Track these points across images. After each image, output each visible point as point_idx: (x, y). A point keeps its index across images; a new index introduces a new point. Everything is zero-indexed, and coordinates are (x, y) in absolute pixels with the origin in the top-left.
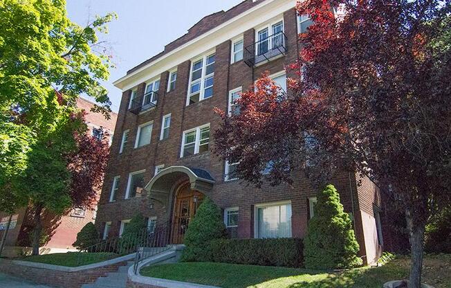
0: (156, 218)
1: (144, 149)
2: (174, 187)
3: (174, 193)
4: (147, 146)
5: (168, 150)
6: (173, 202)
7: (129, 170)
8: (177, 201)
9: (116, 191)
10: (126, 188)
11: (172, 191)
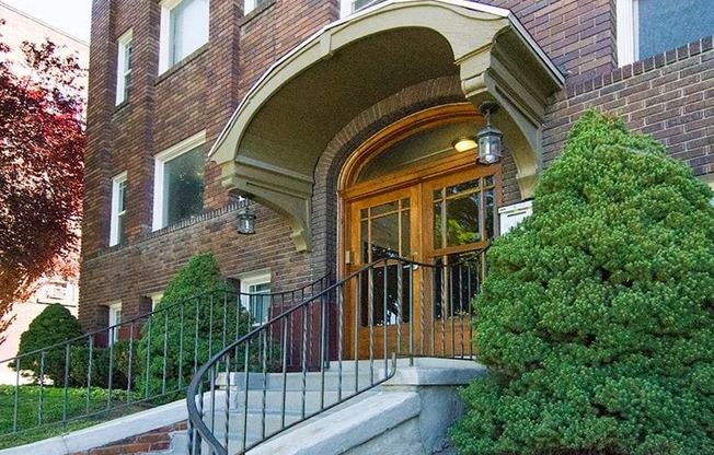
0: (265, 278)
1: (190, 68)
2: (329, 155)
3: (332, 180)
4: (199, 56)
5: (282, 35)
6: (331, 214)
7: (150, 149)
8: (348, 212)
9: (123, 221)
10: (151, 201)
11: (323, 172)
